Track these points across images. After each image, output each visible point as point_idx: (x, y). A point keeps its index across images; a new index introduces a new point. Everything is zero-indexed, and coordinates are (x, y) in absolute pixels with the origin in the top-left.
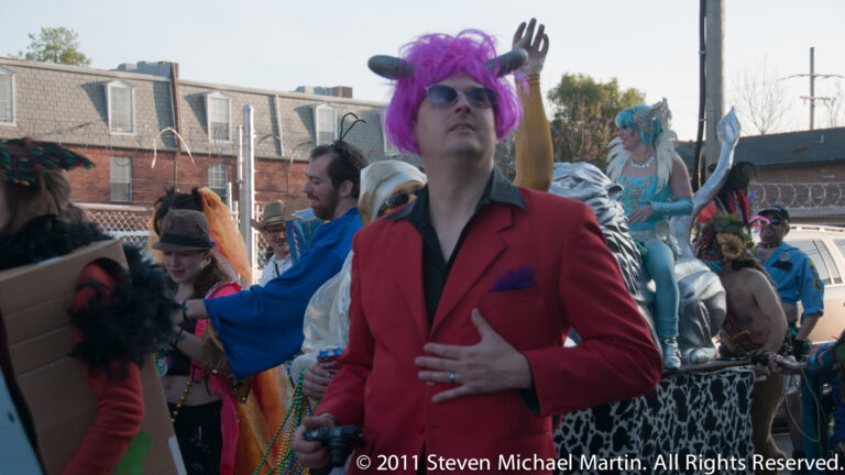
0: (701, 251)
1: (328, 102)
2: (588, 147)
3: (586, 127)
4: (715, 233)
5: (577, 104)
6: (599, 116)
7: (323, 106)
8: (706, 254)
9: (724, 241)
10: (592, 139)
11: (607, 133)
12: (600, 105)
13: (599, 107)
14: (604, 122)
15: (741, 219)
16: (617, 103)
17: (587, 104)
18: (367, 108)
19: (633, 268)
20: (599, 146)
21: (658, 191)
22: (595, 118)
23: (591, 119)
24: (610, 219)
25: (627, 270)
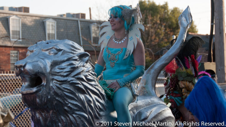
0: (169, 91)
1: (16, 15)
2: (153, 38)
3: (152, 28)
4: (178, 81)
5: (147, 15)
6: (159, 22)
7: (14, 17)
8: (173, 93)
9: (183, 86)
10: (155, 34)
11: (163, 31)
12: (159, 16)
13: (158, 17)
14: (161, 25)
15: (194, 73)
16: (168, 15)
17: (152, 16)
18: (37, 18)
19: (97, 103)
20: (159, 37)
21: (125, 57)
22: (156, 23)
23: (154, 24)
24: (79, 74)
25: (92, 105)
